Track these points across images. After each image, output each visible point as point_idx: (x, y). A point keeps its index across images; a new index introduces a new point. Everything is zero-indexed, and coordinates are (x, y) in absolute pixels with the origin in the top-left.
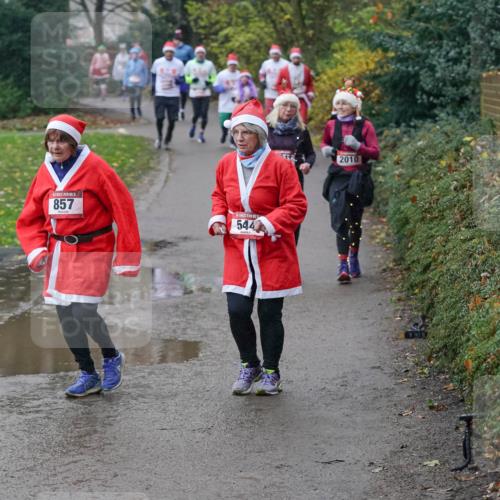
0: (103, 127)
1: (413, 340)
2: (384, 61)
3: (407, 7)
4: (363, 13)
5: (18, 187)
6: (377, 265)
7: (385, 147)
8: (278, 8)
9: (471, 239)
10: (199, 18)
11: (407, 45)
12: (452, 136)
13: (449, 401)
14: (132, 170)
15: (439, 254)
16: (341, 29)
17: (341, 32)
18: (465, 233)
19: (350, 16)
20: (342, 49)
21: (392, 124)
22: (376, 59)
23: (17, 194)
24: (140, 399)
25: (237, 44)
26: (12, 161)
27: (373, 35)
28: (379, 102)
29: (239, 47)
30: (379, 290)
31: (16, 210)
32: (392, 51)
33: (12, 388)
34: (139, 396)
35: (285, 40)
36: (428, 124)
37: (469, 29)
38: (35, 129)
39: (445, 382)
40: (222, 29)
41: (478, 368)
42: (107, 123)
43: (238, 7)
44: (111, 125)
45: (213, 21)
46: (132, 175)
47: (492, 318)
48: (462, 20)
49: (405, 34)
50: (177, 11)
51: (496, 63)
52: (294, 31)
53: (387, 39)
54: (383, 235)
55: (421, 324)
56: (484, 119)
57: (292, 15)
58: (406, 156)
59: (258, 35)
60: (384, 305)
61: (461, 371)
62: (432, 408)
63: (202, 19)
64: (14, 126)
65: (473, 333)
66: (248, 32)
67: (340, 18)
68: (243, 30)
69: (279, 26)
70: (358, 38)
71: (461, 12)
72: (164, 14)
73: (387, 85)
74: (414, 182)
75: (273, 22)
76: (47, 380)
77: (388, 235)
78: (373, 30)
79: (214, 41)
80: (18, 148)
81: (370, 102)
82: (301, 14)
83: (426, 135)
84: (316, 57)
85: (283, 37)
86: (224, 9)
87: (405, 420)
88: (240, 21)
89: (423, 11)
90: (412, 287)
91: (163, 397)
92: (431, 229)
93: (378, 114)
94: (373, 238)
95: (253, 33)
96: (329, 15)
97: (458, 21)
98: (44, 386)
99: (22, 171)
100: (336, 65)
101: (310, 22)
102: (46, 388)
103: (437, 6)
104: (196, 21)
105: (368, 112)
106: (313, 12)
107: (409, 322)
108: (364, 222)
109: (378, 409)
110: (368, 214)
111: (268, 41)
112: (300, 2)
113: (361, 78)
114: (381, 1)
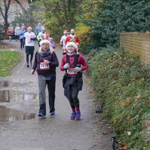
0: (7, 49)
1: (98, 113)
2: (91, 29)
3: (98, 13)
4: (85, 15)
6: (88, 91)
7: (91, 55)
8: (60, 13)
9: (116, 83)
11: (98, 25)
12: (111, 52)
13: (109, 132)
14: (15, 62)
15: (106, 88)
16: (79, 20)
17: (78, 21)
18: (114, 82)
19: (81, 16)
20: (78, 26)
21: (93, 49)
22: (89, 29)
24: (16, 131)
25: (47, 24)
27: (88, 22)
28: (89, 42)
29: (48, 25)
30: (89, 99)
32: (94, 26)
34: (16, 130)
36: (104, 48)
37: (117, 20)
39: (108, 126)
40: (43, 19)
41: (117, 122)
42: (8, 47)
43: (48, 13)
44: (9, 48)
45: (40, 17)
46: (15, 63)
47: (121, 107)
48: (115, 17)
49: (97, 21)
50: (29, 14)
51: (125, 30)
52: (64, 20)
53: (92, 23)
54: (90, 82)
55: (101, 108)
56: (121, 47)
57: (64, 15)
58: (97, 58)
59: (54, 21)
60: (90, 103)
61: (112, 123)
62: (103, 134)
63: (37, 16)
65: (116, 112)
66: (50, 20)
67: (78, 16)
68: (49, 20)
69: (60, 19)
70: (83, 22)
71: (114, 15)
72: (26, 15)
73: (92, 36)
74: (99, 66)
75: (58, 17)
77: (91, 82)
78: (88, 20)
81: (87, 42)
82: (67, 15)
83: (103, 52)
84: (71, 28)
85: (61, 22)
86: (43, 13)
87: (96, 138)
88: (48, 17)
89: (103, 14)
90: (98, 97)
91: (23, 130)
92: (104, 80)
93: (89, 45)
94: (87, 83)
95: (52, 21)
96: (75, 15)
97: (113, 17)
100: (77, 30)
101: (69, 17)
103: (107, 13)
105: (86, 45)
106: (70, 15)
107: (97, 108)
108: (84, 77)
109: (87, 134)
110: (86, 75)
111: (57, 23)
112: (66, 11)
113: (84, 34)
114: (90, 11)
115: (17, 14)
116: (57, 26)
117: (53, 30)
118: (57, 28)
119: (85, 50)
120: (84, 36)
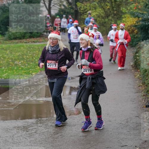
1: (148, 108)
2: (138, 21)
3: (145, 4)
4: (132, 6)
5: (25, 60)
6: (137, 84)
8: (105, 4)
10: (81, 8)
11: (145, 16)
16: (125, 11)
17: (125, 12)
19: (128, 7)
20: (125, 17)
21: (141, 41)
22: (136, 20)
23: (25, 63)
26: (23, 53)
27: (135, 13)
28: (137, 34)
30: (138, 92)
31: (25, 68)
32: (141, 18)
33: (24, 123)
35: (108, 14)
38: (30, 42)
40: (88, 11)
43: (93, 4)
45: (85, 8)
49: (145, 12)
50: (74, 5)
52: (110, 12)
53: (139, 14)
54: (139, 75)
57: (110, 7)
59: (99, 13)
60: (139, 97)
63: (82, 8)
64: (24, 42)
66: (96, 12)
67: (124, 7)
68: (94, 11)
69: (105, 10)
70: (130, 14)
72: (70, 6)
75: (104, 9)
76: (35, 121)
77: (140, 75)
78: (135, 11)
79: (85, 15)
80: (25, 48)
81: (134, 34)
82: (112, 6)
84: (117, 20)
86: (88, 5)
88: (93, 8)
90: (148, 91)
91: (71, 126)
93: (137, 37)
94: (135, 76)
95: (98, 12)
96: (121, 7)
98: (34, 123)
99: (26, 56)
100: (123, 22)
101: (115, 9)
102: (35, 124)
104: (80, 9)
105: (133, 37)
106: (116, 6)
107: (147, 102)
108: (133, 71)
109: (138, 129)
110: (134, 69)
111: (102, 15)
112: (112, 2)
113: (131, 26)
114: (137, 2)
115: (60, 6)
116: (103, 18)
117: (99, 22)
118: (103, 20)
119: (132, 42)
120: (131, 28)
